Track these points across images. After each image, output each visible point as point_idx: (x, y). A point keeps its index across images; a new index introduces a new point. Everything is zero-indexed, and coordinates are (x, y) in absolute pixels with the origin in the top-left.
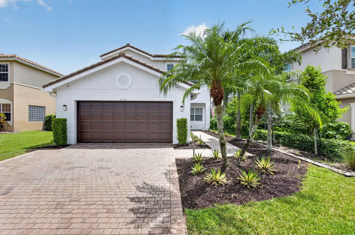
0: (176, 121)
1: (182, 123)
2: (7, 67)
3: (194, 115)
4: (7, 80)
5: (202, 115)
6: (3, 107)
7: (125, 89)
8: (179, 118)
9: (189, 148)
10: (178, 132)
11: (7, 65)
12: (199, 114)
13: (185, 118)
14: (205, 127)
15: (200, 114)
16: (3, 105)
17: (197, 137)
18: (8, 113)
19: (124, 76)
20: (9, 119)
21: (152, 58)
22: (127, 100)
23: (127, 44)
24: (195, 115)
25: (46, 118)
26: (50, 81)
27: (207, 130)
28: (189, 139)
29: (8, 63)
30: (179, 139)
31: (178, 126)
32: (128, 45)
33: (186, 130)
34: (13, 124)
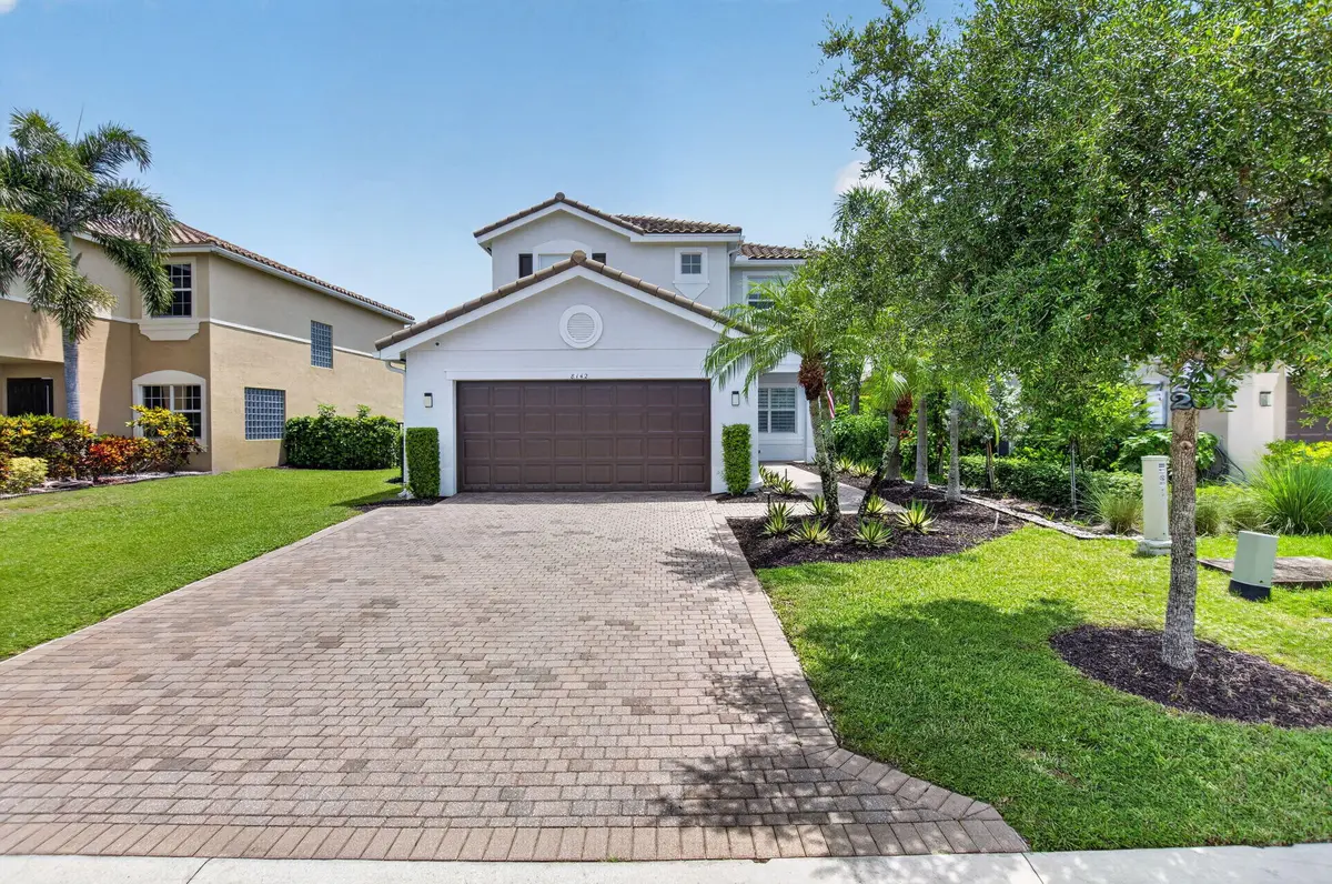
0: (721, 432)
1: (737, 439)
2: (188, 273)
3: (766, 413)
4: (188, 312)
5: (793, 412)
6: (175, 395)
7: (586, 349)
8: (730, 423)
9: (757, 501)
10: (727, 460)
11: (189, 266)
12: (783, 410)
13: (743, 423)
14: (805, 451)
15: (787, 410)
16: (178, 389)
17: (777, 475)
18: (191, 414)
19: (582, 314)
20: (197, 432)
21: (635, 238)
22: (591, 377)
23: (558, 195)
24: (773, 413)
25: (291, 427)
26: (396, 333)
27: (810, 461)
28: (757, 480)
29: (193, 262)
30: (729, 479)
31: (727, 445)
32: (560, 198)
33: (748, 454)
34: (209, 448)
